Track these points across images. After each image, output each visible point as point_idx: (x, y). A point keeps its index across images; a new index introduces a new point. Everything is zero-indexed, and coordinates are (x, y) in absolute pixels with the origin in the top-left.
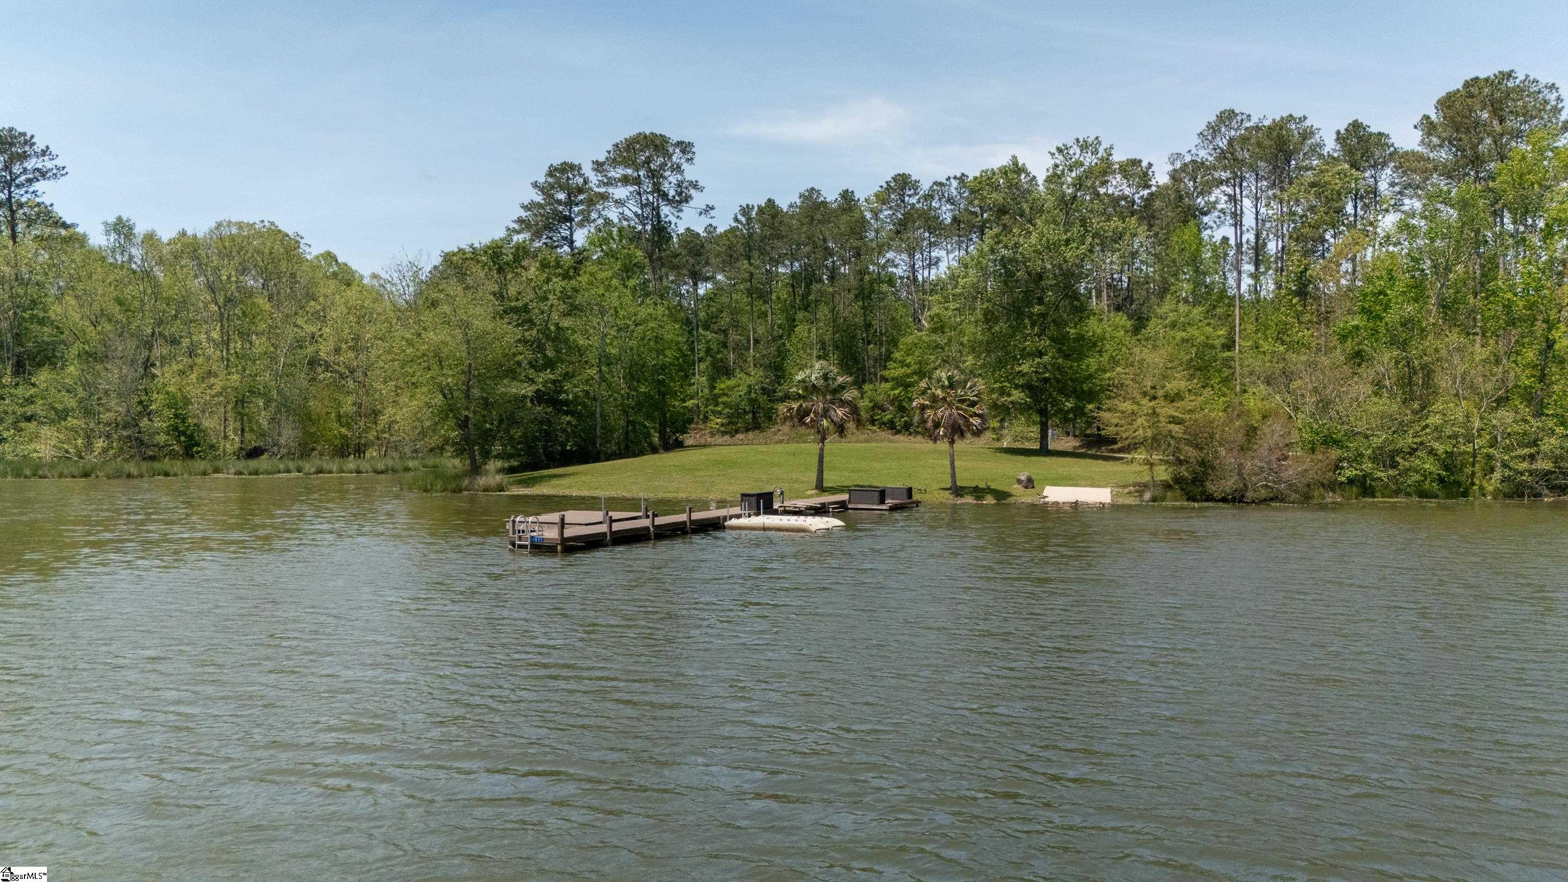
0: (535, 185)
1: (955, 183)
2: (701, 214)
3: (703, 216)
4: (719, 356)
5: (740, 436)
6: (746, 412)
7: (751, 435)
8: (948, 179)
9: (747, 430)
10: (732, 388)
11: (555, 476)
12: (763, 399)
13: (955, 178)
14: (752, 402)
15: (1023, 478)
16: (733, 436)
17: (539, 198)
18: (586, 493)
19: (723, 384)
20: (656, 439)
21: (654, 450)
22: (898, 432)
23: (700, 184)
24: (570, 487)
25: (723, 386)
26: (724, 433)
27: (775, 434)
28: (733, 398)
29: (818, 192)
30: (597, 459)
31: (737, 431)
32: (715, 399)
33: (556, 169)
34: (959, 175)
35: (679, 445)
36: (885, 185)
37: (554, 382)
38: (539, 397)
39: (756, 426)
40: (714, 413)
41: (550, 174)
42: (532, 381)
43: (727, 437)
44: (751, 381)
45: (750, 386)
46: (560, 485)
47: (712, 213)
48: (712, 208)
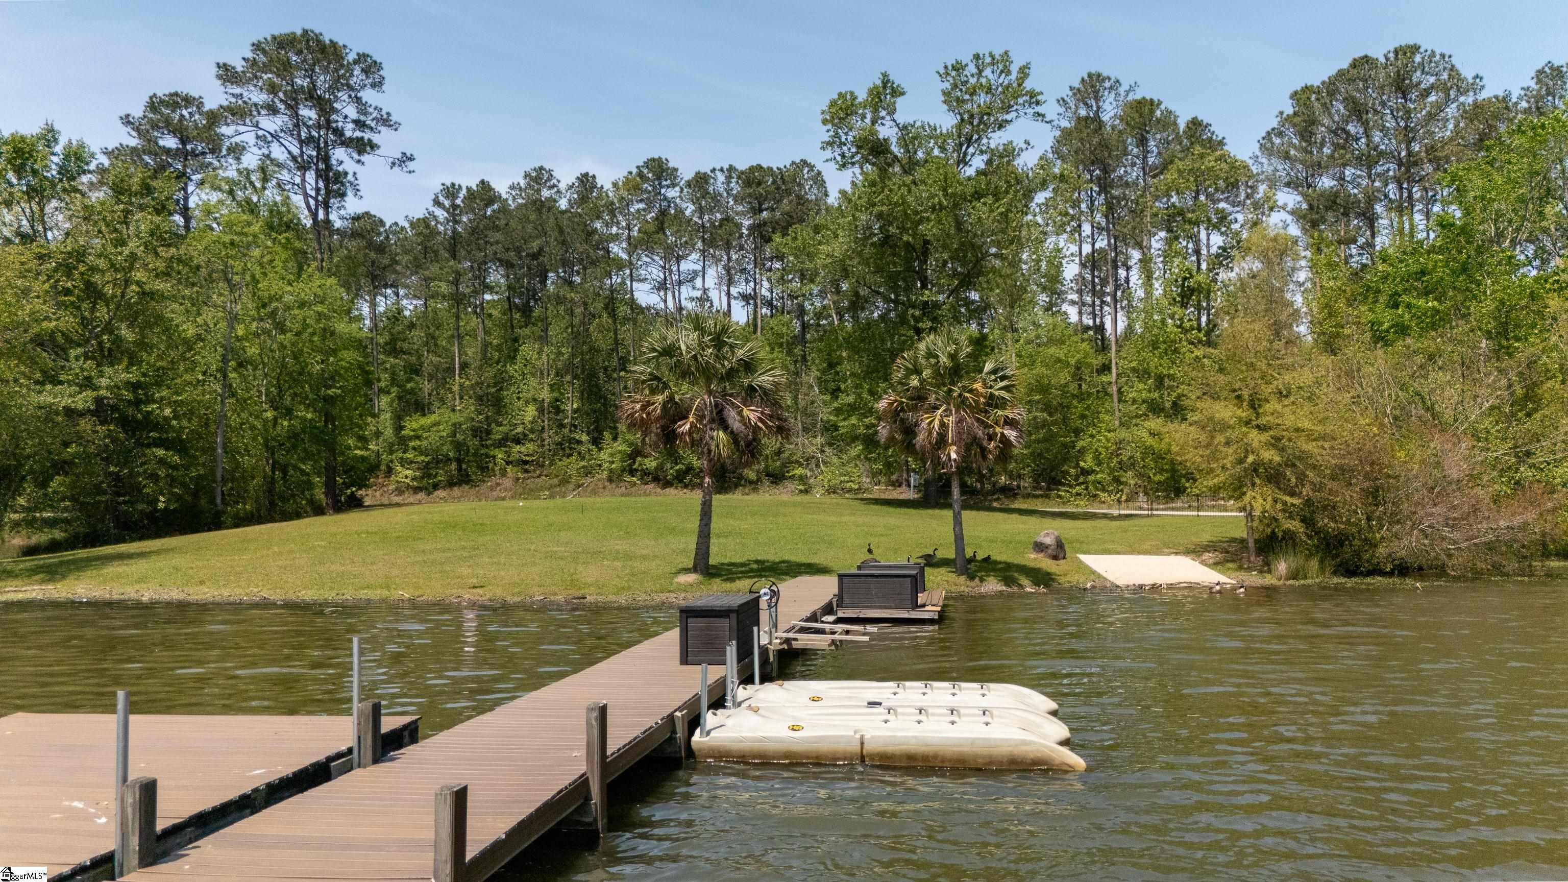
0: (127, 120)
1: (721, 178)
2: (394, 164)
3: (396, 169)
4: (409, 386)
5: (440, 493)
6: (449, 460)
7: (457, 491)
8: (713, 170)
9: (451, 484)
10: (428, 429)
11: (120, 557)
12: (473, 443)
13: (722, 170)
14: (458, 446)
15: (1048, 540)
16: (429, 494)
17: (133, 142)
18: (176, 594)
19: (413, 424)
20: (320, 494)
21: (319, 511)
22: (667, 484)
23: (394, 118)
24: (142, 580)
25: (415, 425)
26: (417, 490)
27: (492, 489)
28: (431, 439)
29: (549, 172)
30: (216, 524)
31: (436, 487)
32: (403, 442)
33: (162, 102)
34: (726, 167)
35: (355, 503)
36: (635, 171)
37: (134, 386)
38: (100, 410)
39: (462, 479)
40: (404, 462)
41: (154, 105)
42: (87, 383)
43: (421, 496)
44: (457, 418)
45: (454, 425)
46: (119, 576)
47: (411, 165)
48: (411, 159)
